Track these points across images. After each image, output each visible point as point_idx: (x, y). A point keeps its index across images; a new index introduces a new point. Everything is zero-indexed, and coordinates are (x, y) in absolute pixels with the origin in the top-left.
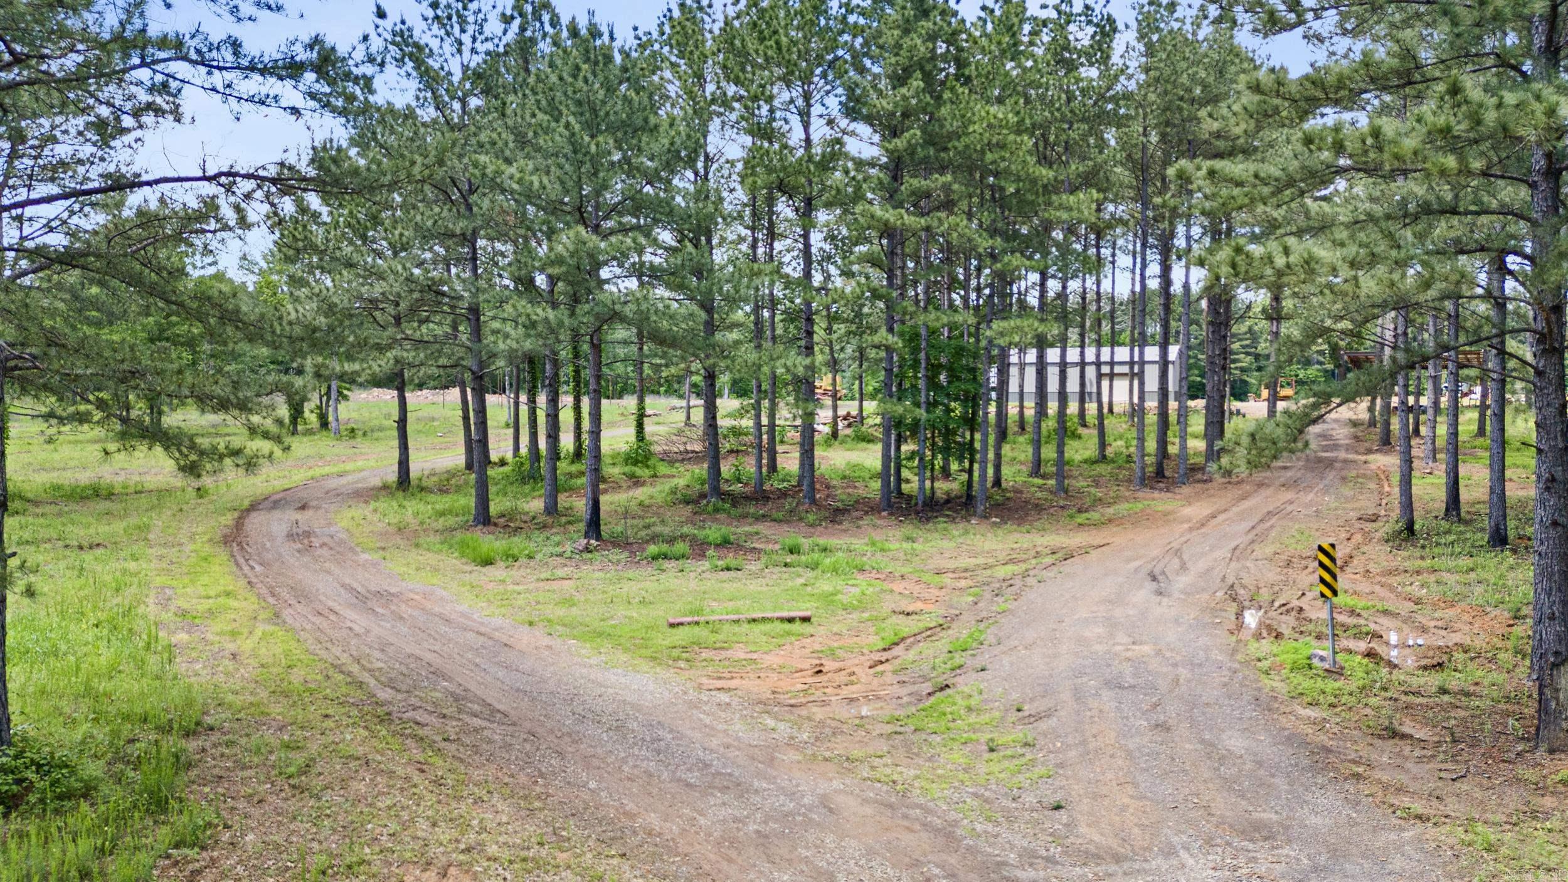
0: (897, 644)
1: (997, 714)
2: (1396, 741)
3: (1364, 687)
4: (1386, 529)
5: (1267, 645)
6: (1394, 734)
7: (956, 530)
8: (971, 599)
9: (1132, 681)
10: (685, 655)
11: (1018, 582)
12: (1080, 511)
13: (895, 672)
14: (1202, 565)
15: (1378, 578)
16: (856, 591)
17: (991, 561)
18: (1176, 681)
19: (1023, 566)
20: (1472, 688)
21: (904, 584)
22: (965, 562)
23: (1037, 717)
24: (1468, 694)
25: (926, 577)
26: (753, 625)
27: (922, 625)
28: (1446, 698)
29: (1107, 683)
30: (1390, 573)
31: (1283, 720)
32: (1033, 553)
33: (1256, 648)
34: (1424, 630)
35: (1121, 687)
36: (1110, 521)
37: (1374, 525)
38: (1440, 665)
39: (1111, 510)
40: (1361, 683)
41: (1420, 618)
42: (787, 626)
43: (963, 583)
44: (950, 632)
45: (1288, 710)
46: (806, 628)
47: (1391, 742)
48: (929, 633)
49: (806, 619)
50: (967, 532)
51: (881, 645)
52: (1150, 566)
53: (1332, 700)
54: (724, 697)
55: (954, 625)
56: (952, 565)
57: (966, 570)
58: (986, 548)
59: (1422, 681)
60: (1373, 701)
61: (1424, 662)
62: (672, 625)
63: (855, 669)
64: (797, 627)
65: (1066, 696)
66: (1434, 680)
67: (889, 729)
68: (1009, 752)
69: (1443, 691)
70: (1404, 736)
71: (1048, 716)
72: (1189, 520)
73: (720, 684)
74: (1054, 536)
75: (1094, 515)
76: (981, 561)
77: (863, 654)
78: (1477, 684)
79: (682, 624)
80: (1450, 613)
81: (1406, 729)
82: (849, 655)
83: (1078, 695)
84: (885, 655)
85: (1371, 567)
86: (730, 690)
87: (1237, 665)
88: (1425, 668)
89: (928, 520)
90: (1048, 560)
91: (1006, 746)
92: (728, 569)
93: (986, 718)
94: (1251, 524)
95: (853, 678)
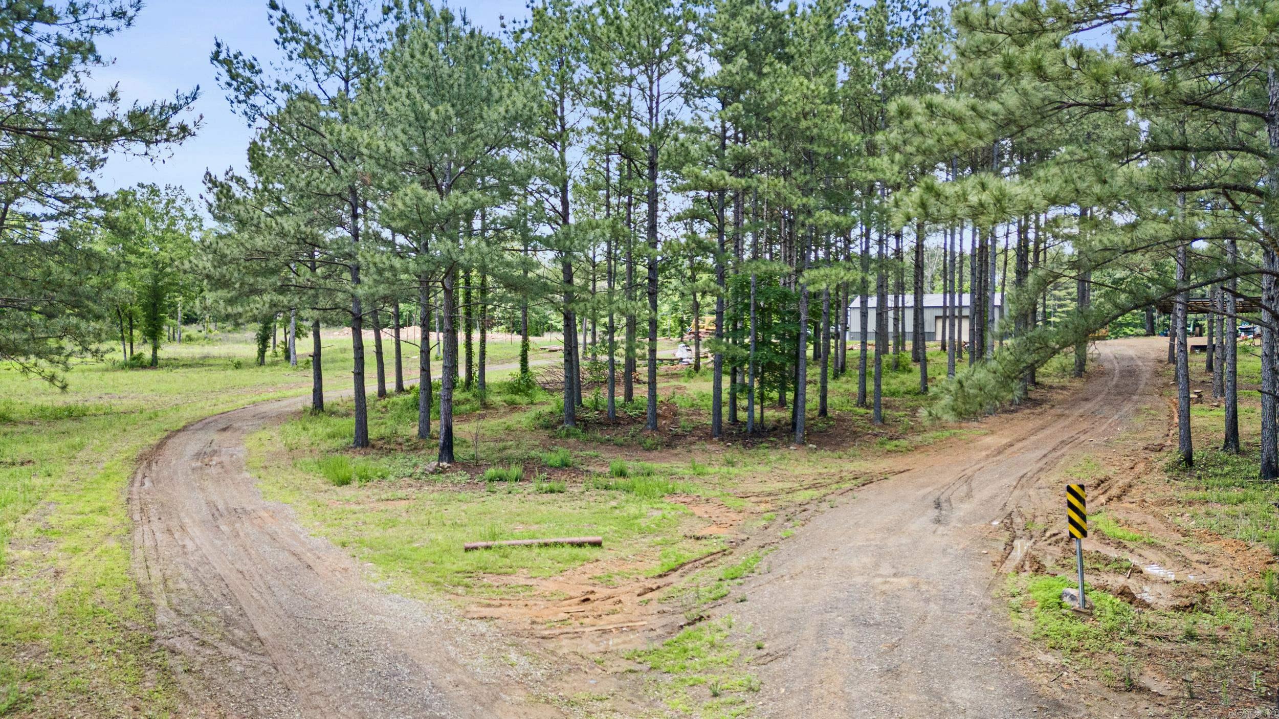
0: (675, 570)
1: (736, 652)
2: (1133, 695)
3: (1111, 629)
4: (1166, 460)
5: (1026, 579)
6: (1132, 687)
7: (773, 456)
8: (764, 523)
9: (878, 617)
10: (467, 581)
11: (812, 507)
12: (891, 439)
13: (660, 601)
14: (986, 493)
15: (1153, 508)
16: (657, 515)
17: (796, 485)
18: (923, 619)
19: (823, 491)
20: (1221, 633)
21: (708, 508)
22: (774, 486)
23: (774, 657)
24: (1216, 641)
25: (730, 501)
26: (544, 551)
27: (705, 551)
28: (1193, 644)
29: (854, 620)
30: (1163, 503)
31: (1020, 666)
32: (837, 478)
33: (1012, 583)
34: (1186, 564)
35: (866, 625)
36: (916, 448)
37: (1158, 455)
38: (1192, 605)
39: (919, 438)
40: (1108, 626)
41: (1184, 552)
42: (577, 551)
43: (763, 507)
44: (730, 558)
45: (1026, 655)
46: (596, 553)
47: (1127, 695)
48: (710, 559)
49: (597, 544)
50: (783, 458)
51: (659, 571)
52: (937, 494)
53: (1075, 644)
54: (482, 627)
55: (736, 552)
56: (758, 489)
57: (770, 494)
58: (797, 473)
59: (1171, 623)
60: (1118, 646)
61: (1177, 602)
62: (467, 549)
63: (623, 598)
64: (586, 552)
65: (810, 632)
66: (1184, 622)
67: (626, 665)
68: (729, 699)
69: (1191, 636)
70: (1142, 690)
71: (784, 656)
72: (988, 448)
73: (487, 612)
74: (863, 463)
75: (903, 443)
76: (787, 485)
77: (638, 580)
78: (1226, 629)
79: (476, 548)
80: (1215, 546)
81: (1145, 681)
82: (625, 582)
83: (822, 632)
84: (660, 582)
85: (1149, 497)
86: (492, 618)
87: (988, 602)
88: (1177, 608)
89: (753, 445)
90: (848, 485)
91: (731, 690)
92: (552, 491)
93: (723, 656)
94: (1044, 452)
95: (618, 607)
